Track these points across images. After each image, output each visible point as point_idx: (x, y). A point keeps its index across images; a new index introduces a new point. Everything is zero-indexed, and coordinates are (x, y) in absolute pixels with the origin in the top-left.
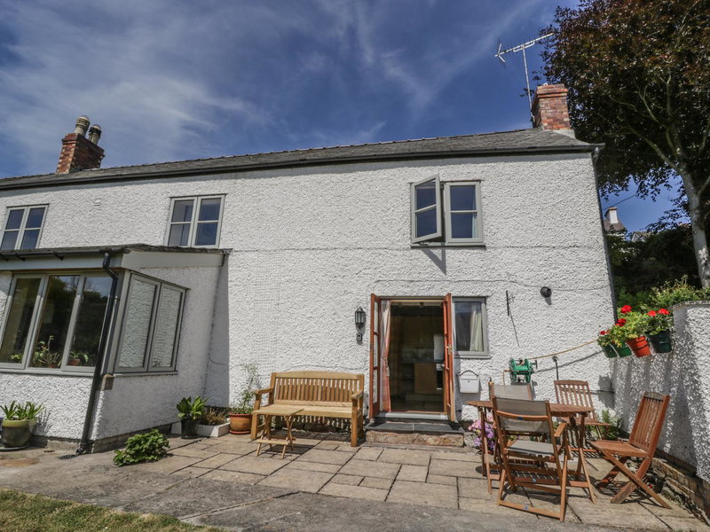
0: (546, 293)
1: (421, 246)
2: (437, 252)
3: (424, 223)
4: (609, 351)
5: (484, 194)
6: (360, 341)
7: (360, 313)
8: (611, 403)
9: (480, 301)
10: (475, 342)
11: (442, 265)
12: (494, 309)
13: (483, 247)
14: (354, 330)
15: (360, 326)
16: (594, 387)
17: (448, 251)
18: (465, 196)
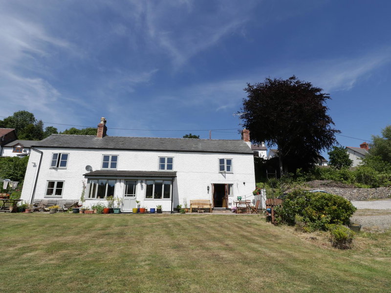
0: (244, 183)
1: (221, 173)
2: (224, 174)
3: (222, 168)
4: (254, 195)
5: (233, 162)
6: (208, 193)
7: (208, 187)
8: (254, 204)
9: (232, 184)
10: (231, 193)
11: (225, 177)
12: (234, 187)
13: (233, 173)
14: (207, 191)
15: (208, 190)
16: (252, 201)
17: (226, 174)
18: (229, 162)
